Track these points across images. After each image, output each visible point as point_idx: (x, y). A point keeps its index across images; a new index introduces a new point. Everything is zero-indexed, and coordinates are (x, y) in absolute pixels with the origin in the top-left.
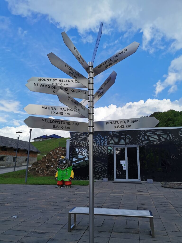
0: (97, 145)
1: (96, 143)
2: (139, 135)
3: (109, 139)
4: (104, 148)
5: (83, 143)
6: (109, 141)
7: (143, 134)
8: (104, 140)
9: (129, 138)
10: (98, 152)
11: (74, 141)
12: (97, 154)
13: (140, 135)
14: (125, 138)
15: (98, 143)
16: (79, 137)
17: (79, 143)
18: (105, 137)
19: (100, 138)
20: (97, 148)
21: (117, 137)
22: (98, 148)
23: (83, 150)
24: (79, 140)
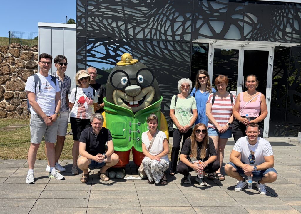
0: (163, 38)
1: (160, 31)
2: (280, 16)
3: (199, 23)
4: (181, 47)
5: (121, 28)
6: (198, 27)
7: (290, 16)
8: (184, 24)
9: (252, 24)
10: (165, 59)
11: (90, 20)
12: (161, 65)
13: (281, 18)
14: (241, 23)
15: (166, 31)
16: (106, 8)
17: (105, 27)
18: (188, 16)
19: (171, 18)
20: (162, 46)
21: (219, 19)
22: (166, 46)
23: (121, 49)
24: (107, 18)
